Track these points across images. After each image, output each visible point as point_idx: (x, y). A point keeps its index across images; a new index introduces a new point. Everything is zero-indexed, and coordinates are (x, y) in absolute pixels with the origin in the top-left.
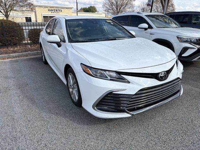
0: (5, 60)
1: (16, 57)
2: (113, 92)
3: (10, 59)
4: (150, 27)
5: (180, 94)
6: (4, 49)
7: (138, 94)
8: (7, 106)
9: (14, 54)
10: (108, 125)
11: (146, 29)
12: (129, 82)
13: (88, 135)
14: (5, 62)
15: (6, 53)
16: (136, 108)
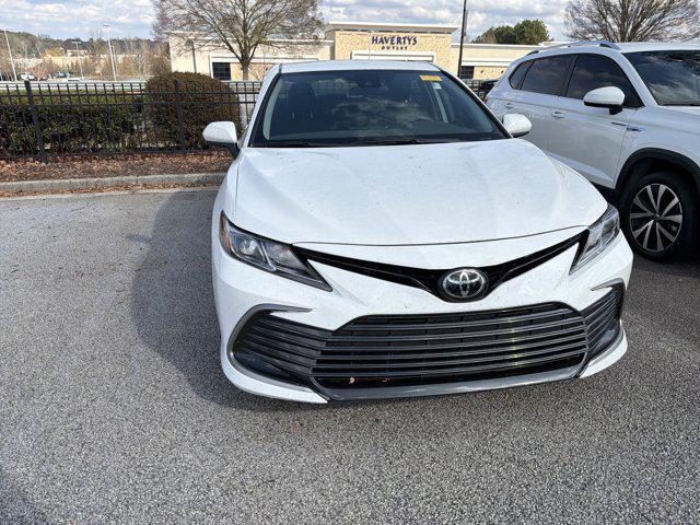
0: (165, 191)
1: (199, 183)
2: (271, 311)
3: (177, 190)
4: (633, 101)
6: (176, 160)
7: (352, 333)
9: (195, 176)
11: (614, 109)
14: (161, 196)
15: (176, 171)
16: (352, 380)
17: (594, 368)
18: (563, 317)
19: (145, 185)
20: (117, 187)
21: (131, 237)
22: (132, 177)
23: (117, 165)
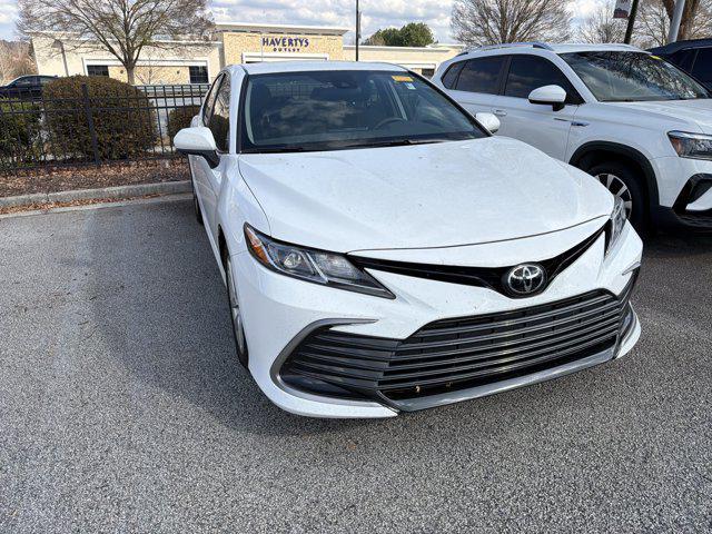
0: (85, 208)
1: (121, 197)
2: (331, 326)
3: (99, 205)
4: (574, 98)
5: (617, 351)
6: (89, 173)
7: (422, 340)
8: (38, 351)
9: (116, 190)
10: (329, 441)
11: (557, 106)
12: (389, 295)
13: (246, 469)
14: (83, 214)
15: (92, 185)
16: (418, 389)
17: (626, 347)
18: (605, 303)
19: (58, 203)
20: (24, 206)
21: (68, 262)
22: (40, 195)
23: (18, 182)
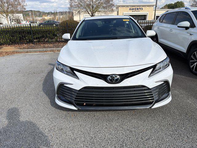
2: (64, 84)
5: (152, 106)
7: (83, 91)
11: (187, 28)
16: (85, 104)
18: (145, 90)
19: (58, 51)
20: (51, 51)
21: (50, 64)
22: (55, 48)
23: (52, 45)
